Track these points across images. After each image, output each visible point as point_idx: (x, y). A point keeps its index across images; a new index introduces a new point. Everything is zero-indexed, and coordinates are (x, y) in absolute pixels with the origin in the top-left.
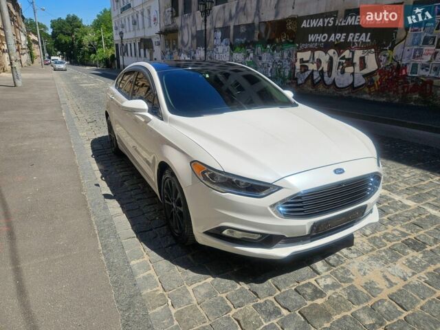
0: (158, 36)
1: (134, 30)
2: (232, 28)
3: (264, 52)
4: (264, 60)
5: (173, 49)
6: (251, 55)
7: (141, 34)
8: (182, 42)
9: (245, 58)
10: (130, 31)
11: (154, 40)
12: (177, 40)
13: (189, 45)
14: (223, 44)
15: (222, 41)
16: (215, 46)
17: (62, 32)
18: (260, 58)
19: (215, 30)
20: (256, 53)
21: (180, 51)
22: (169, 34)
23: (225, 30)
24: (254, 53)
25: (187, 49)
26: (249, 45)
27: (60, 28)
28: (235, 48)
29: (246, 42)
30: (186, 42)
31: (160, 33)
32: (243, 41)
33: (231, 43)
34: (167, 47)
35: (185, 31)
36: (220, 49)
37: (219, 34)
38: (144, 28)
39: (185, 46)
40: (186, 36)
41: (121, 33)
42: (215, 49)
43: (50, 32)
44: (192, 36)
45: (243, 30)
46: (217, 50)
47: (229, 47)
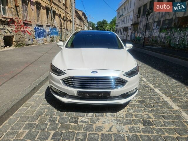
0: (131, 26)
1: (123, 24)
2: (162, 21)
3: (176, 32)
4: (175, 36)
5: (136, 31)
6: (169, 33)
7: (124, 26)
8: (140, 28)
9: (166, 35)
10: (121, 24)
11: (129, 28)
12: (138, 27)
13: (142, 29)
14: (157, 28)
15: (156, 27)
16: (153, 30)
17: (100, 26)
18: (174, 35)
19: (154, 22)
20: (172, 32)
21: (138, 32)
22: (135, 25)
23: (158, 22)
24: (171, 32)
25: (141, 31)
26: (169, 28)
27: (99, 25)
28: (162, 30)
29: (168, 27)
30: (141, 28)
31: (131, 25)
32: (166, 27)
33: (160, 28)
34: (133, 30)
35: (142, 24)
36: (155, 31)
37: (156, 24)
38: (126, 23)
39: (140, 30)
40: (142, 26)
41: (117, 25)
42: (153, 31)
43: (96, 26)
44: (144, 25)
45: (167, 22)
46: (154, 31)
47: (159, 30)
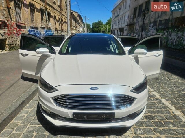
0: (127, 27)
1: (118, 25)
2: (158, 21)
3: (173, 32)
4: (172, 36)
5: (132, 32)
6: (166, 34)
7: (120, 26)
8: (136, 29)
9: (163, 35)
10: (117, 25)
11: (125, 28)
12: (133, 28)
13: (138, 30)
14: (153, 29)
15: (153, 28)
16: (149, 30)
17: (95, 27)
18: (171, 35)
19: (150, 23)
20: (168, 33)
21: (134, 33)
22: (131, 26)
23: (155, 23)
24: (167, 33)
25: (137, 32)
26: (166, 29)
27: (95, 26)
28: (158, 31)
29: (164, 27)
30: (137, 29)
31: (127, 25)
32: (163, 27)
33: (157, 29)
34: (129, 31)
35: (137, 24)
36: (151, 31)
37: (152, 25)
38: (122, 24)
39: (136, 31)
40: (137, 26)
41: (113, 26)
42: (149, 31)
43: (91, 27)
44: (140, 26)
45: (163, 22)
46: (150, 32)
47: (155, 30)
